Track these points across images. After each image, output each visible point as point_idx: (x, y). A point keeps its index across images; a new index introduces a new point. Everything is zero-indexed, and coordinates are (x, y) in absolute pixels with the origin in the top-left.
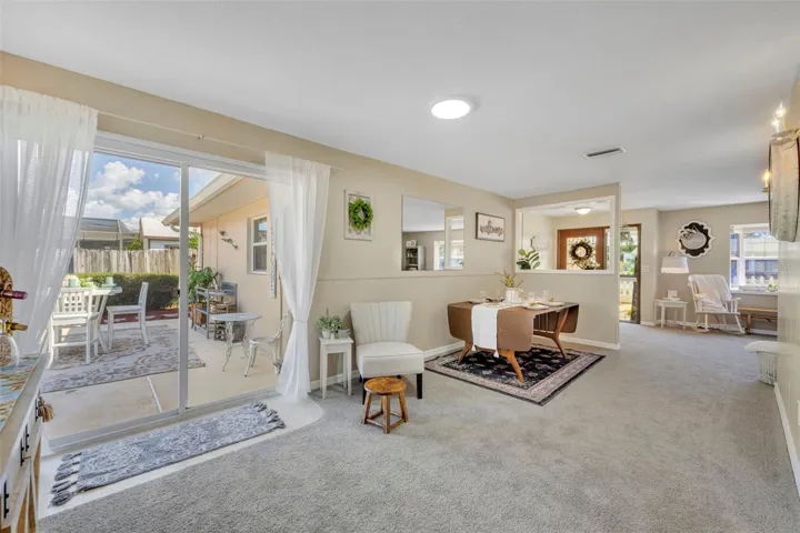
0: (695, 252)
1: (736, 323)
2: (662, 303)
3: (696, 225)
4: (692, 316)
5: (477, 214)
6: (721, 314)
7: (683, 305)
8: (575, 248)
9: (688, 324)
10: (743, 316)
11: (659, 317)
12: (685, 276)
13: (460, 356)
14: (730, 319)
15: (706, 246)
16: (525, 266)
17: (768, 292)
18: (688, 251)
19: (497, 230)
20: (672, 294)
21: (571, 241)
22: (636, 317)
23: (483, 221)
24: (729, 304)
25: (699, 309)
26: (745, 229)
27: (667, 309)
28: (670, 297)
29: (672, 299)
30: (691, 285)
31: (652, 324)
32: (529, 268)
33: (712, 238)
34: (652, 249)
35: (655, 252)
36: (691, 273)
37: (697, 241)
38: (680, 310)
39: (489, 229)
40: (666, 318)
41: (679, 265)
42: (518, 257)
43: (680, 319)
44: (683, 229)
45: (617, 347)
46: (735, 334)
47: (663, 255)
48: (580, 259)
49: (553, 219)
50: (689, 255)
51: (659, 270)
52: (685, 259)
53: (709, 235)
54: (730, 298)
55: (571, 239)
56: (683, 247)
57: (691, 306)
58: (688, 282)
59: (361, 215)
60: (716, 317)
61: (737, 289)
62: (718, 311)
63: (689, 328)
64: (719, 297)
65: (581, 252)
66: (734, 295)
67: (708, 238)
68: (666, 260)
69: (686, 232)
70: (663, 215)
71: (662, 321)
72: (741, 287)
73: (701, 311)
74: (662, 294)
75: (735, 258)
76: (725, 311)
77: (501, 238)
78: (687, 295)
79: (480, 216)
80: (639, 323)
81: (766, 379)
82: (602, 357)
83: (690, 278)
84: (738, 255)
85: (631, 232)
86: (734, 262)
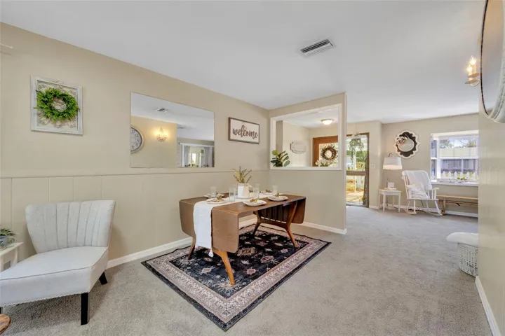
0: (406, 154)
1: (436, 207)
2: (383, 192)
3: (408, 133)
4: (405, 201)
5: (229, 119)
6: (425, 201)
7: (398, 193)
8: (324, 151)
9: (402, 207)
10: (440, 201)
11: (382, 203)
12: (400, 171)
13: (188, 252)
14: (431, 204)
15: (414, 149)
16: (278, 163)
17: (456, 183)
18: (403, 153)
19: (251, 134)
20: (391, 185)
21: (322, 146)
22: (366, 202)
23: (236, 125)
24: (430, 192)
25: (410, 197)
26: (440, 137)
27: (387, 197)
28: (389, 188)
29: (391, 189)
30: (404, 178)
31: (377, 208)
32: (281, 165)
33: (418, 143)
34: (377, 152)
35: (379, 154)
36: (404, 169)
37: (408, 145)
38: (397, 197)
39: (242, 132)
40: (387, 203)
41: (395, 164)
42: (273, 157)
43: (397, 203)
44: (398, 137)
45: (344, 232)
46: (434, 215)
47: (385, 155)
48: (328, 159)
49: (309, 129)
50: (402, 156)
51: (382, 167)
52: (400, 158)
53: (416, 141)
54: (430, 188)
55: (322, 145)
56: (399, 150)
57: (404, 194)
58: (402, 176)
59: (59, 106)
60: (422, 202)
61: (435, 181)
62: (424, 198)
63: (403, 211)
64: (423, 186)
65: (329, 154)
66: (434, 185)
67: (415, 144)
68: (386, 160)
69: (400, 139)
70: (384, 126)
71: (384, 205)
72: (438, 180)
73: (410, 198)
74: (384, 185)
75: (434, 158)
76: (427, 197)
77: (256, 140)
78: (401, 185)
79: (232, 120)
80: (368, 207)
81: (467, 269)
82: (328, 244)
83: (403, 173)
84: (436, 156)
85: (362, 139)
86: (434, 161)
